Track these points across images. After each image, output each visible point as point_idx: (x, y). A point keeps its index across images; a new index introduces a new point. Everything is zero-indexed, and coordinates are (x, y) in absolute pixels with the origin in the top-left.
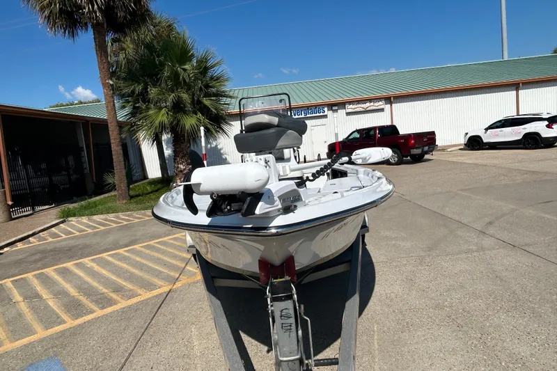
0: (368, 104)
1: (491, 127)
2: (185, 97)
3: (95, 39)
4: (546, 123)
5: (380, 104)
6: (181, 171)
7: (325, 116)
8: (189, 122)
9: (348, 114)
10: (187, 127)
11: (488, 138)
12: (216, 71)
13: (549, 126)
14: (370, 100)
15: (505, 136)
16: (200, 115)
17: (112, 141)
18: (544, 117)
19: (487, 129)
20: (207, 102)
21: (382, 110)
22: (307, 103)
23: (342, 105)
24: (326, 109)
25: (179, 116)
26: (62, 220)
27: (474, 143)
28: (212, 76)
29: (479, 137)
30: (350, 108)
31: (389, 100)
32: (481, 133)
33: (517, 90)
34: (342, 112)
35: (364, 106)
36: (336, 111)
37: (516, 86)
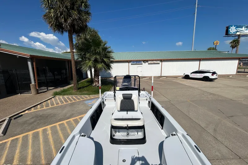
0: (155, 62)
1: (193, 73)
2: (98, 57)
3: (69, 35)
4: (212, 74)
5: (158, 62)
6: (96, 81)
7: (142, 64)
8: (100, 66)
9: (149, 64)
10: (98, 67)
11: (191, 76)
12: (109, 50)
13: (212, 75)
14: (156, 60)
15: (197, 76)
16: (103, 64)
17: (73, 71)
18: (211, 72)
19: (191, 73)
20: (105, 60)
21: (159, 64)
22: (137, 59)
23: (147, 61)
24: (142, 62)
25: (96, 64)
26: (54, 96)
27: (187, 77)
28: (108, 51)
29: (188, 75)
30: (150, 62)
31: (161, 61)
32: (189, 74)
33: (200, 61)
34: (147, 63)
35: (154, 62)
36: (145, 63)
37: (200, 60)
